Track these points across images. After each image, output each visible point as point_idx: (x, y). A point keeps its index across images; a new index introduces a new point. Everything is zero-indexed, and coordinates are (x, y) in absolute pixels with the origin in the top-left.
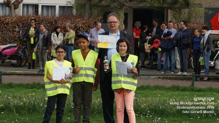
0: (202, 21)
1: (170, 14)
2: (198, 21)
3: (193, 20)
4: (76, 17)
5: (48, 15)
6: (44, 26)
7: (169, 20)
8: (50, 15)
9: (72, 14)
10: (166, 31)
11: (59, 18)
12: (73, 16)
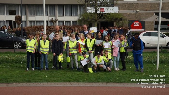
0: (127, 26)
1: (115, 24)
2: (126, 26)
3: (124, 25)
4: (79, 26)
5: (68, 25)
6: (66, 29)
7: (115, 26)
8: (69, 25)
9: (77, 24)
10: (113, 30)
11: (72, 26)
12: (77, 25)
